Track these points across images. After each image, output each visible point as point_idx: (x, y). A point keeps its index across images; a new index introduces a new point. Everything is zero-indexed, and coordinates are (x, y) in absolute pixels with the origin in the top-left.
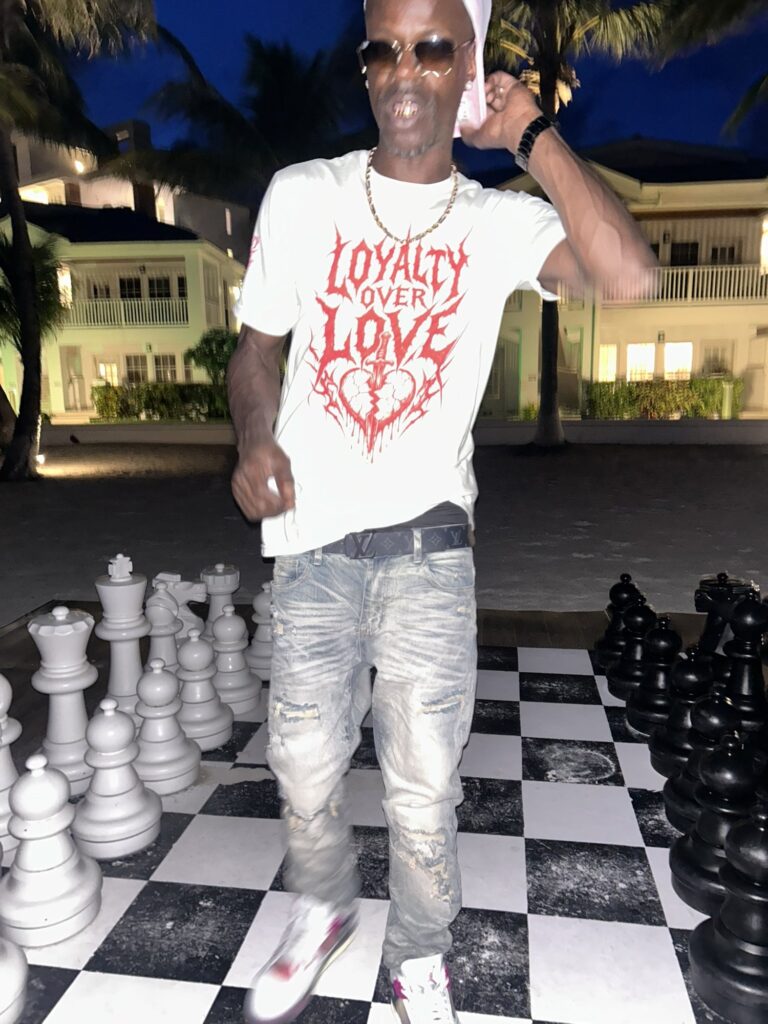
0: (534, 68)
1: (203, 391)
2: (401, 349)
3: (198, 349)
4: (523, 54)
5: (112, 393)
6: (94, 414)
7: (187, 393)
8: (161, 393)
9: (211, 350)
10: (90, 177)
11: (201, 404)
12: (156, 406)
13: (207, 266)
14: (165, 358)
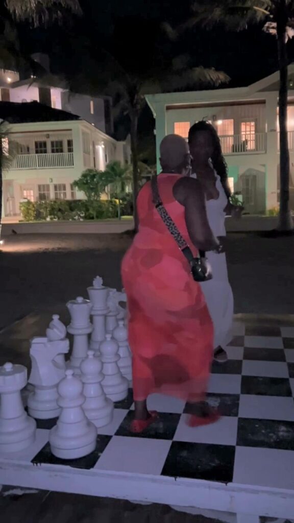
0: (273, 20)
1: (82, 204)
3: (80, 180)
4: (267, 13)
5: (31, 206)
6: (21, 218)
7: (73, 205)
8: (58, 205)
9: (87, 181)
10: (15, 85)
11: (80, 211)
12: (55, 212)
13: (84, 133)
14: (60, 185)
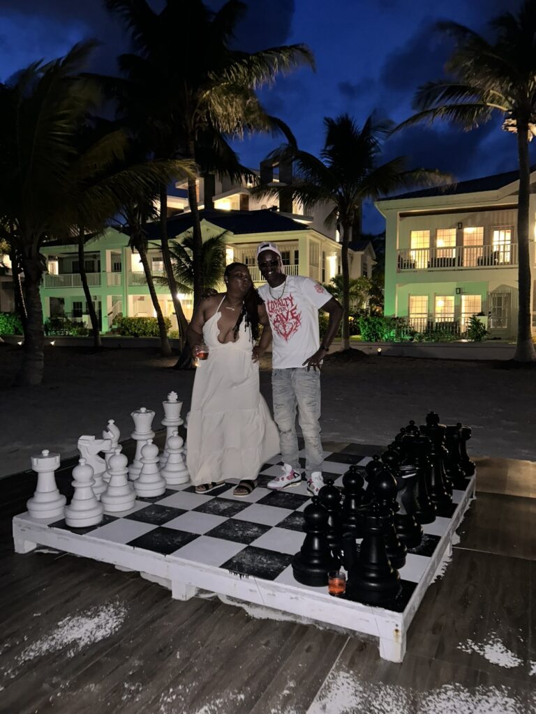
0: (512, 118)
2: (287, 319)
13: (312, 244)
